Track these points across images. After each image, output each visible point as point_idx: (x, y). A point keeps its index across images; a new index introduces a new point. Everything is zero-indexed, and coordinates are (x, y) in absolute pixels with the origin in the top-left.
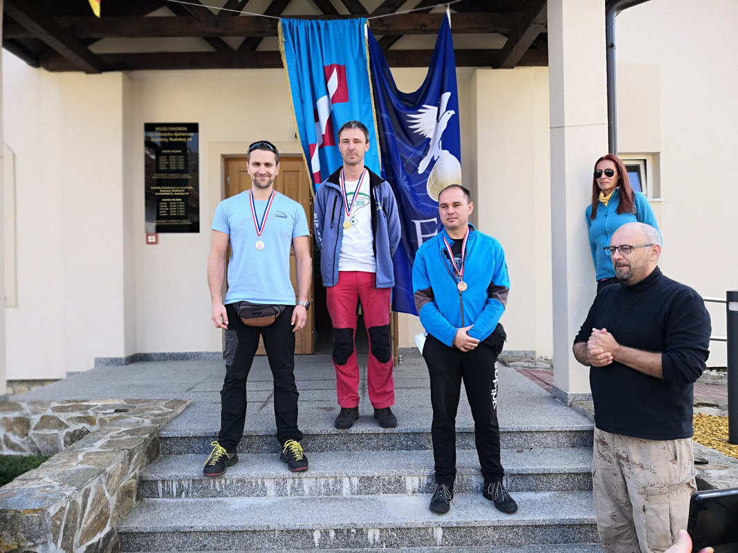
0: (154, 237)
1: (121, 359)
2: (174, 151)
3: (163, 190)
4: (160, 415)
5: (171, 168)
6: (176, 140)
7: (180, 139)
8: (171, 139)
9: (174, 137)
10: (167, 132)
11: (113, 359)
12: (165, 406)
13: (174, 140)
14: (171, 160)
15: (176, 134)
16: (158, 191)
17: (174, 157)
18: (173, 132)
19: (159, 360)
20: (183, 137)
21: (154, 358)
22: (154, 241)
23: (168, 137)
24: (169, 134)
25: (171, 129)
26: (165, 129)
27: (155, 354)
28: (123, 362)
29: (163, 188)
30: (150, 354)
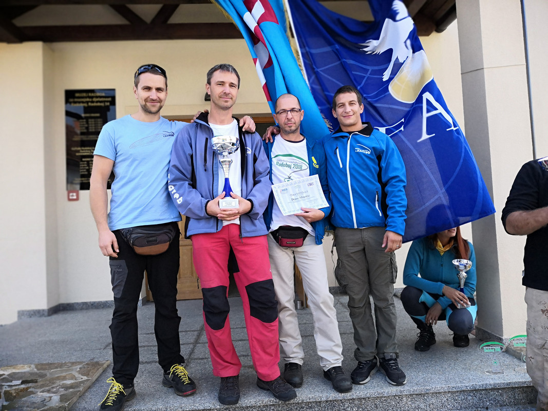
0: (75, 194)
1: (43, 310)
2: (93, 115)
3: (83, 150)
4: (72, 387)
5: (90, 130)
6: (95, 104)
7: (99, 104)
8: (90, 104)
9: (93, 102)
10: (86, 97)
11: (36, 310)
12: (79, 372)
13: (92, 104)
14: (90, 123)
15: (95, 99)
16: (78, 151)
17: (93, 120)
18: (92, 97)
19: (82, 309)
20: (101, 102)
21: (77, 307)
22: (75, 197)
23: (87, 102)
24: (88, 100)
25: (90, 94)
26: (84, 95)
27: (78, 303)
28: (46, 314)
29: (83, 148)
30: (73, 304)
